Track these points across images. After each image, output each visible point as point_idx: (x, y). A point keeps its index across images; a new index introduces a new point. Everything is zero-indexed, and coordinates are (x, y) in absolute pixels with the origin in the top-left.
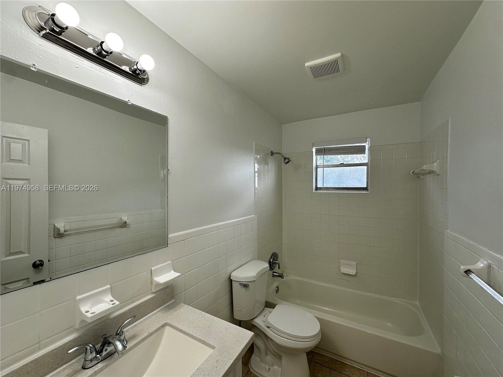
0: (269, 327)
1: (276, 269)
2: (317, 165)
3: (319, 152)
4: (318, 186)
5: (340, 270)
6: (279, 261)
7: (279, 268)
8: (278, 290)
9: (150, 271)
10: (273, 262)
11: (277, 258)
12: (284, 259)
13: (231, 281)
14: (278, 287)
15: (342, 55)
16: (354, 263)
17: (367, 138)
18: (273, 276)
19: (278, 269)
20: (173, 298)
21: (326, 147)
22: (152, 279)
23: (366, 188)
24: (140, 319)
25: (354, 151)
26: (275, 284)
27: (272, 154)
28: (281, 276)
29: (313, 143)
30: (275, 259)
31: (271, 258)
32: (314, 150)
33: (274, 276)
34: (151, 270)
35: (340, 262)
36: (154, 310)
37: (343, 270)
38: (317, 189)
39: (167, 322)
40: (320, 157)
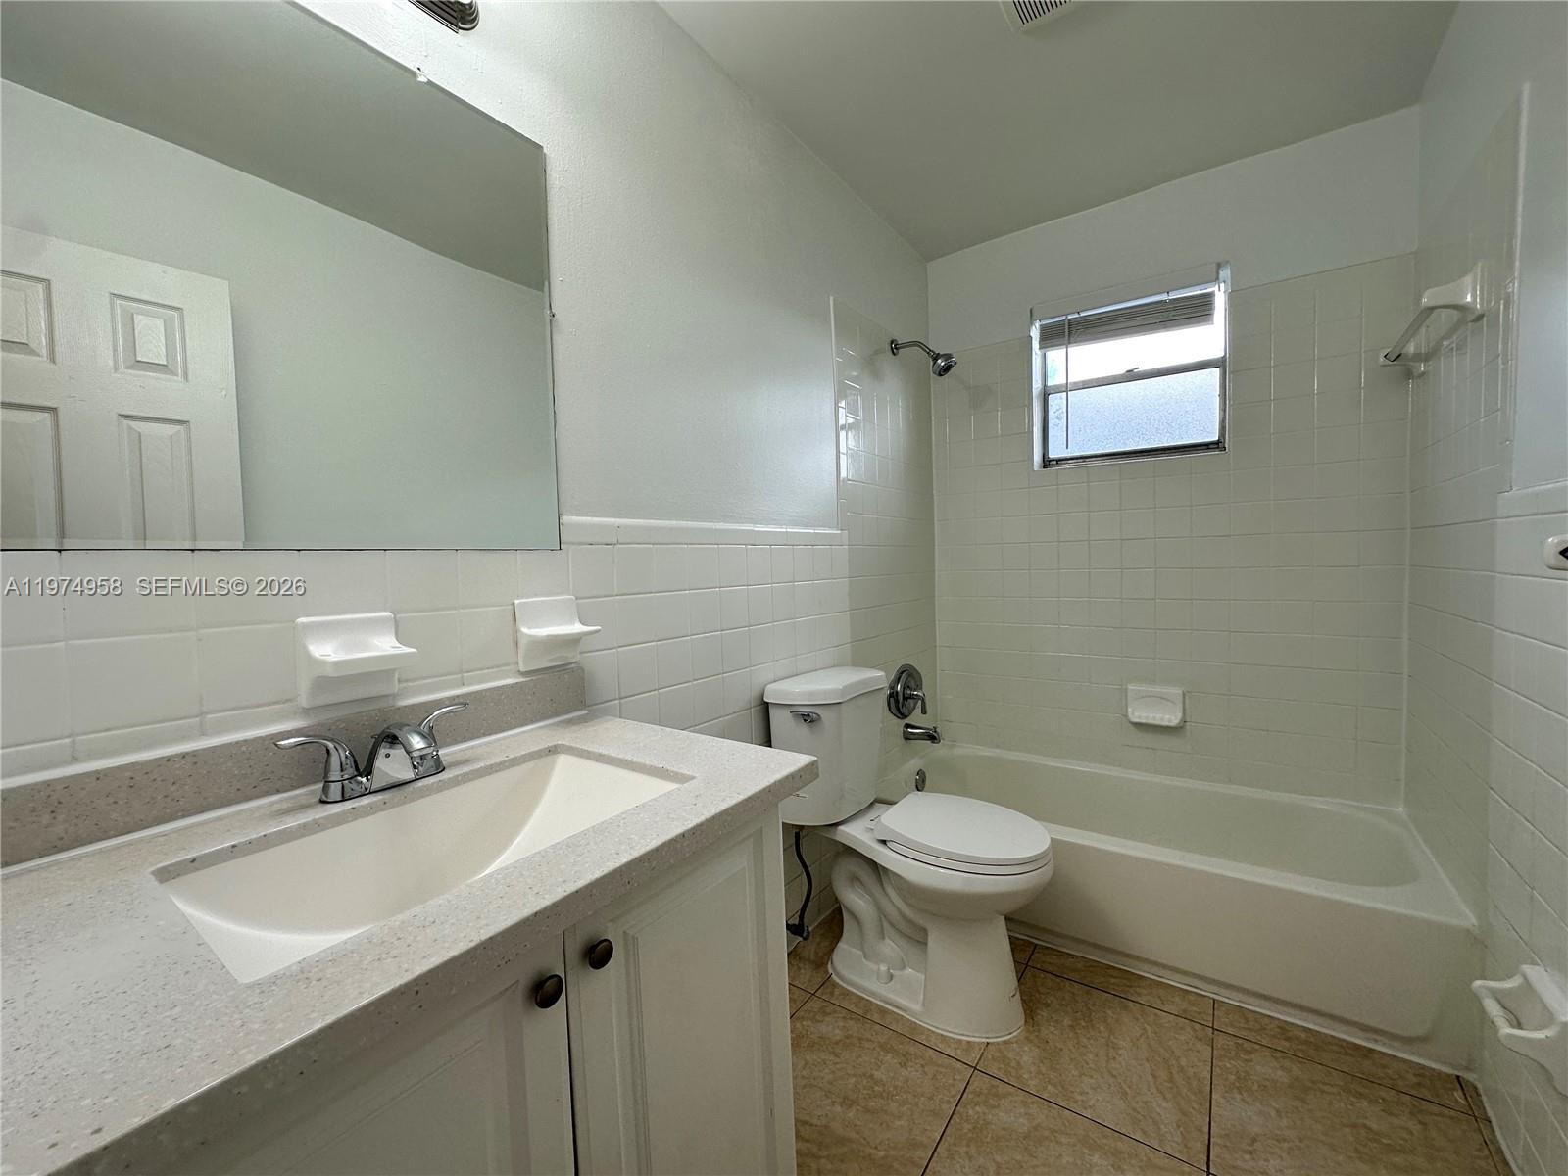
0: (884, 842)
1: (916, 718)
2: (1045, 385)
3: (1053, 336)
4: (1052, 455)
5: (1126, 716)
6: (926, 691)
7: (924, 712)
8: (924, 781)
9: (511, 607)
10: (903, 697)
11: (919, 687)
12: (944, 696)
13: (765, 707)
14: (921, 773)
16: (1176, 691)
17: (1219, 266)
18: (906, 739)
19: (921, 715)
20: (582, 704)
21: (1076, 315)
22: (516, 631)
23: (1217, 443)
24: (484, 735)
25: (1174, 315)
26: (914, 765)
27: (895, 347)
28: (932, 737)
29: (1031, 310)
30: (913, 684)
31: (898, 680)
32: (1035, 333)
33: (907, 737)
34: (514, 604)
35: (1126, 689)
36: (527, 725)
37: (1136, 714)
38: (1046, 462)
39: (559, 742)
40: (1056, 356)
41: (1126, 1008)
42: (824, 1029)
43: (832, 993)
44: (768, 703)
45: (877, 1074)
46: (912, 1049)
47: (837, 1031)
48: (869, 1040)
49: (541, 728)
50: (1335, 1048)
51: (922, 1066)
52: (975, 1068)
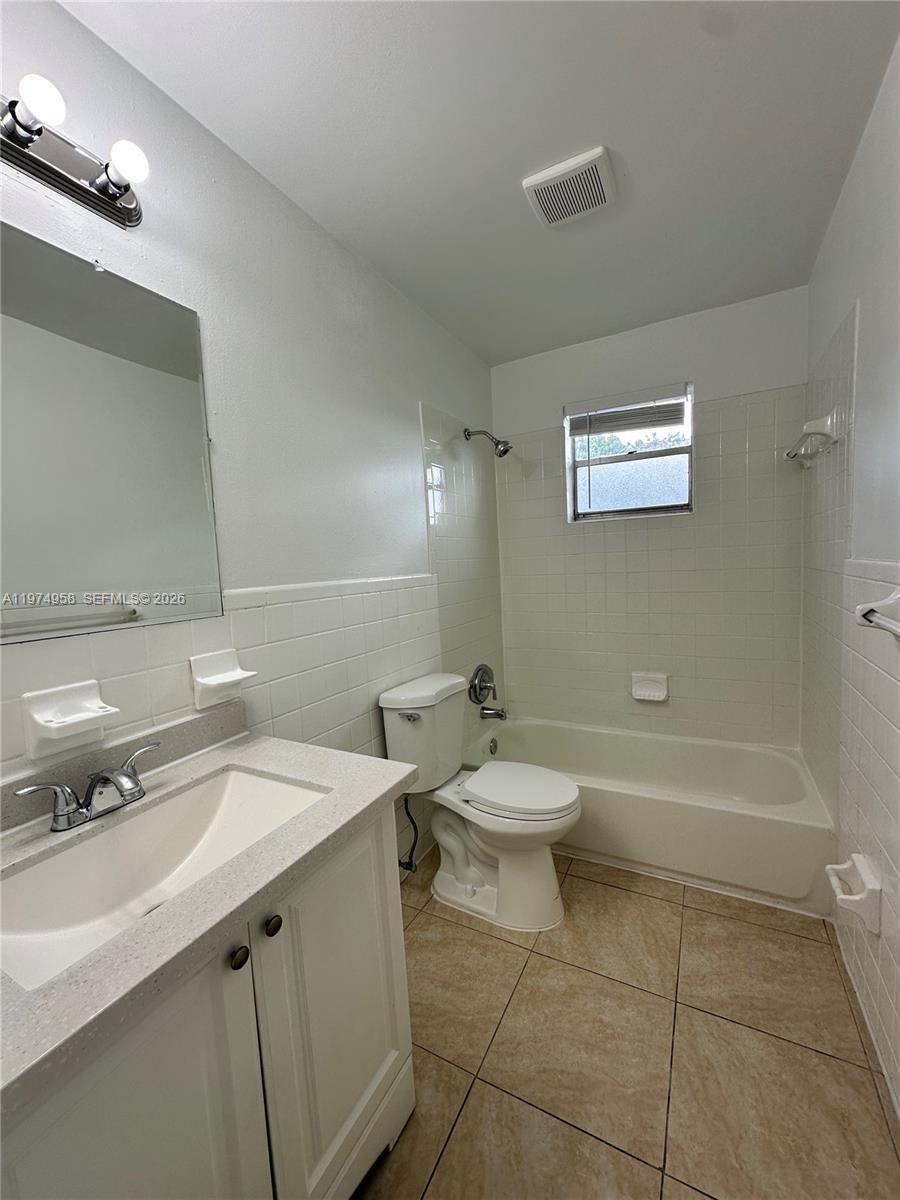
0: (467, 801)
1: (489, 702)
2: (574, 461)
3: (579, 427)
4: (580, 511)
5: (631, 694)
6: (496, 683)
7: (495, 698)
8: (496, 747)
9: (187, 663)
10: (480, 688)
11: (491, 680)
12: (509, 684)
13: (380, 711)
14: (494, 741)
15: (607, 150)
16: (662, 676)
17: (687, 384)
18: (483, 718)
19: (493, 701)
20: (245, 727)
21: (594, 413)
22: (192, 680)
23: (687, 505)
24: (172, 760)
25: (658, 417)
26: (488, 736)
27: (468, 434)
28: (500, 715)
29: (564, 408)
30: (486, 678)
31: (476, 676)
32: (567, 424)
33: (484, 717)
34: (189, 661)
35: (631, 676)
36: (204, 748)
37: (638, 692)
38: (576, 516)
39: (231, 762)
40: (581, 440)
41: (629, 898)
42: (429, 935)
43: (434, 908)
44: (382, 708)
45: (466, 963)
46: (490, 943)
47: (438, 936)
48: (461, 940)
49: (213, 750)
50: (755, 910)
51: (496, 954)
52: (531, 951)
